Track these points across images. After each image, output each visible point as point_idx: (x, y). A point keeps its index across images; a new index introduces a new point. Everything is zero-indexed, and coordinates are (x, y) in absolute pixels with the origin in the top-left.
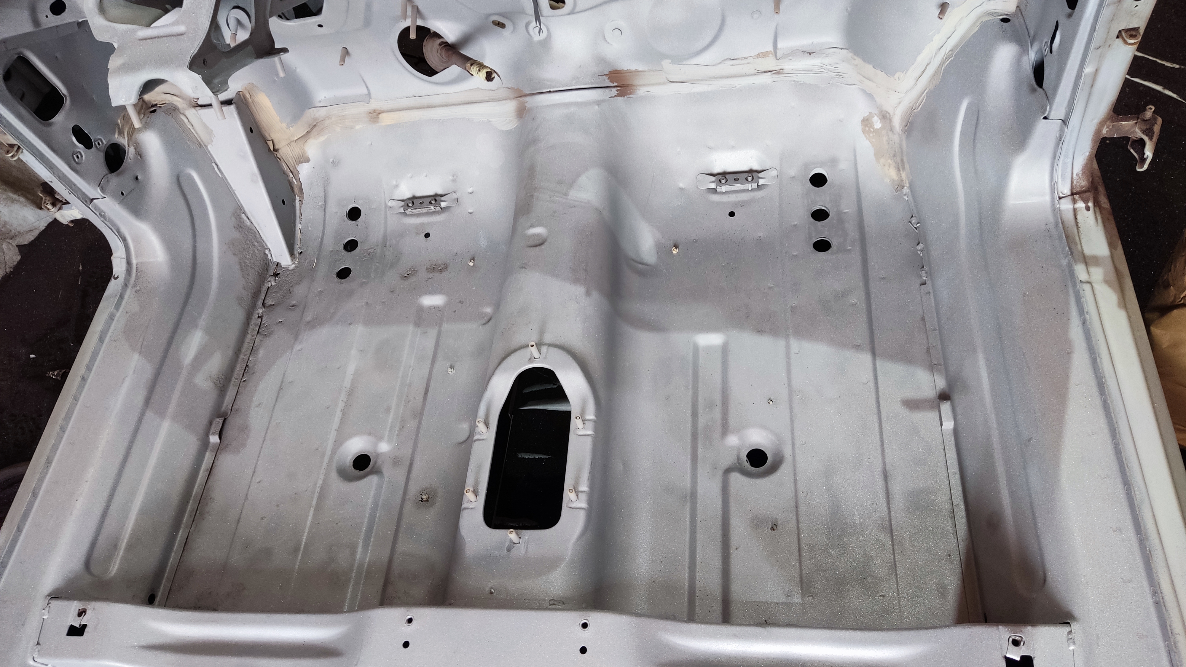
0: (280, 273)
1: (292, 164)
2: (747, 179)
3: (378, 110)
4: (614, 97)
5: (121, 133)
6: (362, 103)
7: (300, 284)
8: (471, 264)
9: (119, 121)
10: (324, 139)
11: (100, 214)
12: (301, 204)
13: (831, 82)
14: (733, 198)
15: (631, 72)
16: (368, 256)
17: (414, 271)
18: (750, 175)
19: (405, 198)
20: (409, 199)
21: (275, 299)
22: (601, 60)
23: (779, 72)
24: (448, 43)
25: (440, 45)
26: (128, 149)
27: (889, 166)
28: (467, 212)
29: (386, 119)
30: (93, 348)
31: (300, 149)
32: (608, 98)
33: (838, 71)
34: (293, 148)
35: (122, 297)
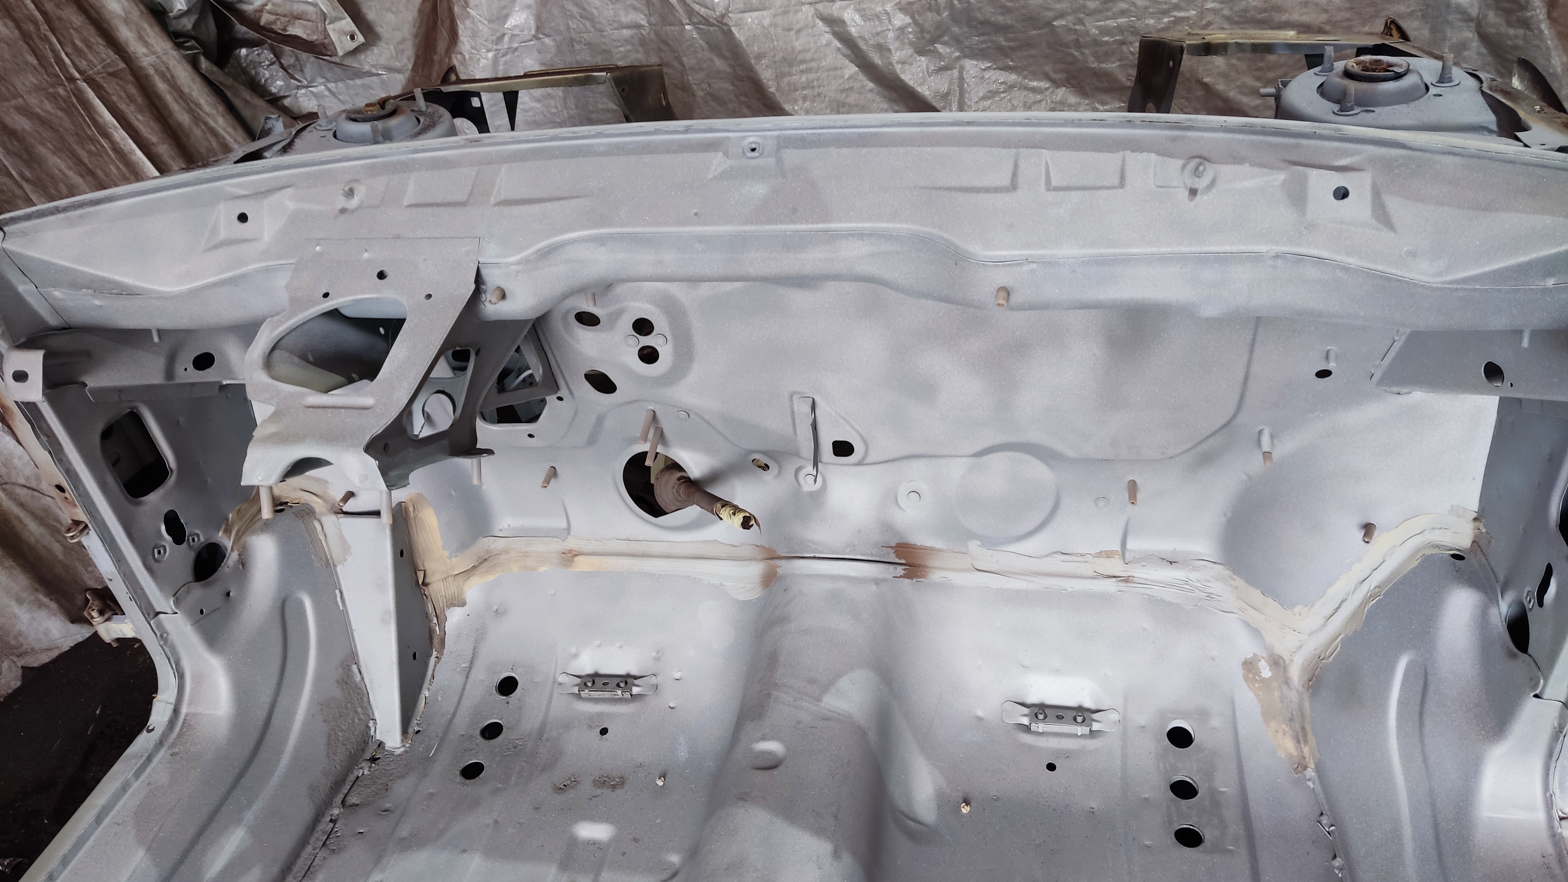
0: (379, 758)
1: (441, 605)
2: (1075, 719)
3: (575, 551)
4: (899, 577)
5: (228, 531)
6: (555, 539)
7: (404, 778)
8: (660, 783)
9: (231, 516)
10: (492, 579)
11: (161, 636)
12: (437, 663)
13: (1199, 604)
14: (1053, 743)
15: (926, 549)
16: (513, 750)
17: (574, 782)
18: (1080, 714)
19: (584, 673)
20: (589, 676)
21: (363, 796)
22: (887, 527)
23: (1127, 580)
24: (690, 478)
25: (679, 479)
26: (230, 553)
27: (1284, 734)
28: (667, 706)
29: (583, 564)
30: (83, 831)
31: (457, 588)
32: (891, 577)
33: (1210, 591)
34: (448, 585)
35: (149, 759)
